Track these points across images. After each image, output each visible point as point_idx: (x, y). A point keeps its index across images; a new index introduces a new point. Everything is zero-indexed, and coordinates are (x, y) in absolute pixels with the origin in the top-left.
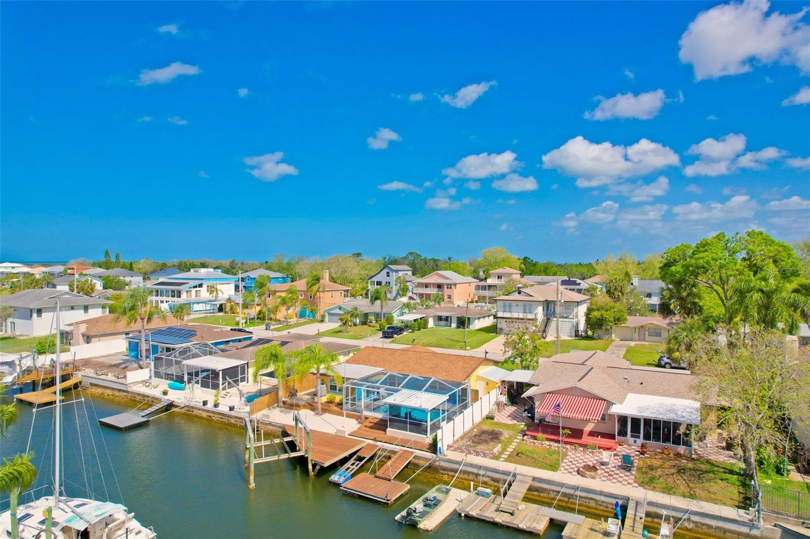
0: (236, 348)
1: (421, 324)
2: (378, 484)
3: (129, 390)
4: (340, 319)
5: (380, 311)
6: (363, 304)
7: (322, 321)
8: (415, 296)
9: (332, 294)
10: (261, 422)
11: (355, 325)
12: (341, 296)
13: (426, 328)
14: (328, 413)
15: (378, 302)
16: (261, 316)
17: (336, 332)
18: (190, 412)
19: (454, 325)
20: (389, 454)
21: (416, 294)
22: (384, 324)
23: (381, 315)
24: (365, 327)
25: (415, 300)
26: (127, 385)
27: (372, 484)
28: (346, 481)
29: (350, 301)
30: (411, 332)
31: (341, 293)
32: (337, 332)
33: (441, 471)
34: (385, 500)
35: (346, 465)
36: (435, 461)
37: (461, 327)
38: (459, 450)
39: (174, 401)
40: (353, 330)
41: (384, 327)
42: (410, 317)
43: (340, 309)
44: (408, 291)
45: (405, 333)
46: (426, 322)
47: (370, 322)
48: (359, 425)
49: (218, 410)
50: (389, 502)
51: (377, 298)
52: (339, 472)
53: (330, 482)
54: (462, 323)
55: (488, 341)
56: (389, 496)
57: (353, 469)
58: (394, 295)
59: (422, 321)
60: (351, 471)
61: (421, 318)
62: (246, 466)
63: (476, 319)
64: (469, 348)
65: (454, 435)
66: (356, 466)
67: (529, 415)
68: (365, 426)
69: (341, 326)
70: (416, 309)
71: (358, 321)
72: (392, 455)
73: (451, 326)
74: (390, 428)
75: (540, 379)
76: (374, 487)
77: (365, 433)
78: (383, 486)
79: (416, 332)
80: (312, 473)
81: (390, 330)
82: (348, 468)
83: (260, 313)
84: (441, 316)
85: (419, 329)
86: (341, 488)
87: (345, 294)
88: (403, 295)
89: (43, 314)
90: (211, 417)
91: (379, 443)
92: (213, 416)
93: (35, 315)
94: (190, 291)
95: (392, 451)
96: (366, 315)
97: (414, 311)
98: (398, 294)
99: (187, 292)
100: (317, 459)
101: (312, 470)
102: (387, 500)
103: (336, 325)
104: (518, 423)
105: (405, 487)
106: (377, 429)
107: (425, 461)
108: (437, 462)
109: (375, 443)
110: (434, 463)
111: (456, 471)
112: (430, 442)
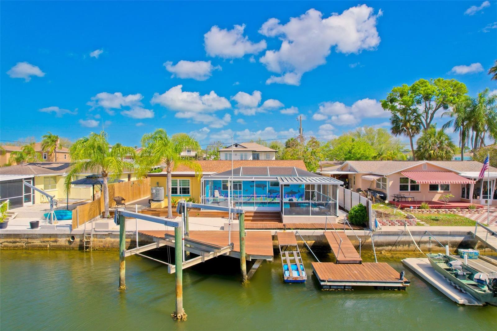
2: (356, 269)
10: (94, 235)
34: (402, 283)
36: (367, 237)
49: (7, 231)
68: (246, 220)
74: (285, 215)
78: (367, 270)
80: (246, 277)
91: (288, 231)
100: (256, 253)
101: (246, 274)
102: (406, 282)
106: (262, 220)
107: (354, 240)
108: (369, 238)
109: (285, 231)
110: (366, 240)
111: (394, 244)
112: (341, 222)
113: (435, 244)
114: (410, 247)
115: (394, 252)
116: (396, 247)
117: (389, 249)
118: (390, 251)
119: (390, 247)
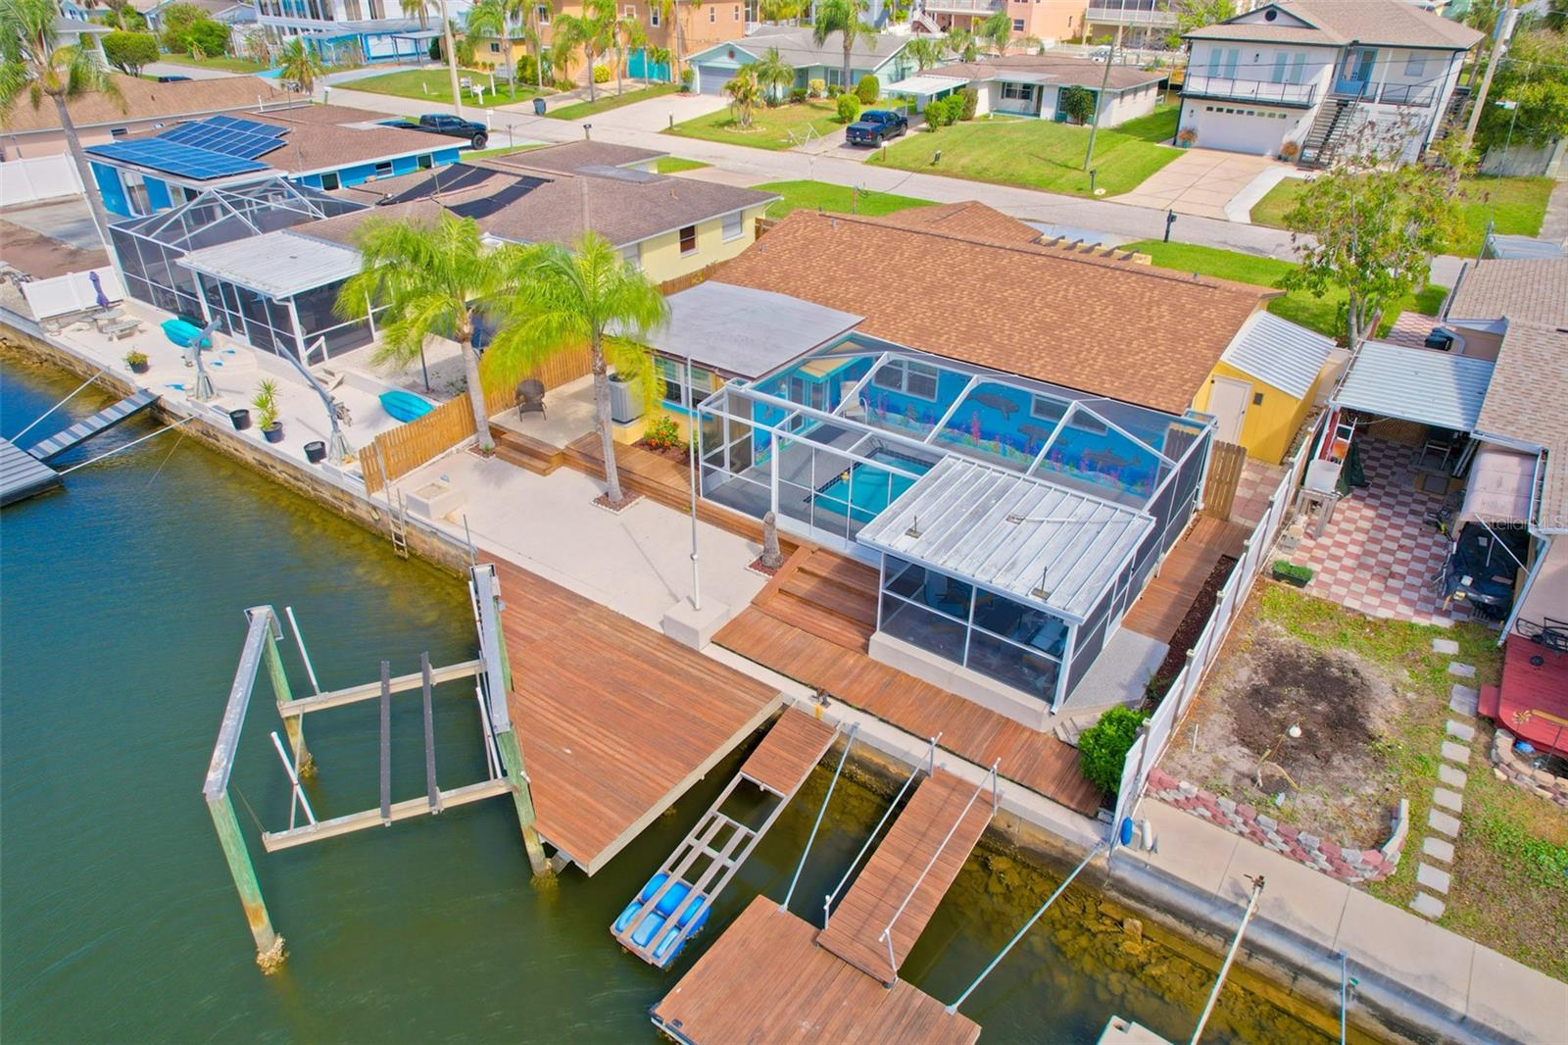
0: (380, 198)
1: (955, 107)
4: (728, 87)
5: (842, 65)
6: (793, 42)
7: (685, 90)
8: (928, 22)
9: (712, 10)
11: (772, 103)
12: (737, 16)
13: (969, 119)
14: (648, 497)
15: (837, 37)
16: (529, 72)
17: (720, 127)
18: (210, 440)
19: (1048, 112)
20: (880, 762)
21: (932, 15)
22: (852, 104)
23: (843, 74)
24: (799, 108)
25: (929, 31)
26: (37, 324)
27: (804, 1009)
29: (758, 33)
30: (928, 131)
31: (737, 9)
32: (722, 125)
33: (1114, 894)
37: (1069, 118)
38: (1202, 810)
39: (159, 398)
40: (765, 121)
41: (853, 113)
42: (923, 85)
43: (732, 55)
44: (912, 8)
45: (910, 133)
46: (971, 102)
47: (812, 96)
49: (275, 452)
51: (831, 25)
54: (1077, 105)
55: (1156, 170)
58: (876, 18)
59: (959, 98)
61: (956, 90)
63: (1114, 96)
64: (1103, 191)
67: (1487, 599)
68: (782, 592)
69: (732, 105)
70: (939, 60)
71: (779, 94)
73: (1037, 114)
74: (883, 630)
75: (1524, 419)
77: (780, 633)
79: (942, 131)
81: (869, 126)
83: (524, 64)
84: (1010, 85)
85: (949, 123)
87: (747, 12)
88: (898, 18)
90: (266, 466)
91: (834, 711)
96: (803, 74)
97: (936, 65)
98: (886, 14)
101: (542, 858)
103: (719, 104)
104: (1423, 622)
109: (821, 708)
112: (1063, 736)
113: (1373, 1013)
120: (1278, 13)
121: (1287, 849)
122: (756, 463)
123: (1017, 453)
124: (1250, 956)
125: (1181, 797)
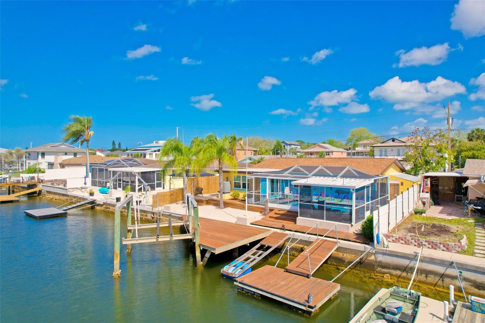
2: (291, 281)
3: (68, 194)
9: (245, 152)
10: (163, 214)
12: (252, 154)
14: (231, 207)
18: (107, 209)
20: (301, 246)
26: (67, 189)
27: (282, 281)
28: (244, 273)
31: (251, 152)
33: (379, 269)
34: (305, 306)
35: (245, 254)
36: (369, 254)
39: (96, 200)
43: (250, 159)
48: (263, 216)
50: (313, 310)
52: (234, 263)
53: (223, 275)
56: (311, 300)
57: (254, 259)
60: (251, 262)
62: (128, 252)
65: (389, 224)
66: (259, 256)
68: (270, 217)
72: (305, 247)
74: (300, 216)
76: (284, 285)
77: (270, 222)
78: (299, 285)
80: (200, 263)
82: (248, 259)
86: (235, 283)
87: (254, 154)
89: (46, 157)
91: (287, 232)
92: (124, 212)
93: (40, 157)
94: (152, 154)
95: (306, 241)
99: (150, 154)
100: (207, 244)
101: (200, 259)
102: (310, 307)
105: (334, 287)
106: (284, 219)
107: (353, 254)
108: (372, 256)
109: (284, 232)
110: (367, 257)
111: (404, 269)
112: (356, 232)
113: (471, 284)
114: (428, 278)
115: (404, 279)
116: (407, 274)
117: (397, 274)
118: (399, 276)
119: (398, 272)
120: (395, 140)
121: (430, 246)
122: (261, 201)
123: (336, 199)
124: (426, 277)
125: (394, 239)
